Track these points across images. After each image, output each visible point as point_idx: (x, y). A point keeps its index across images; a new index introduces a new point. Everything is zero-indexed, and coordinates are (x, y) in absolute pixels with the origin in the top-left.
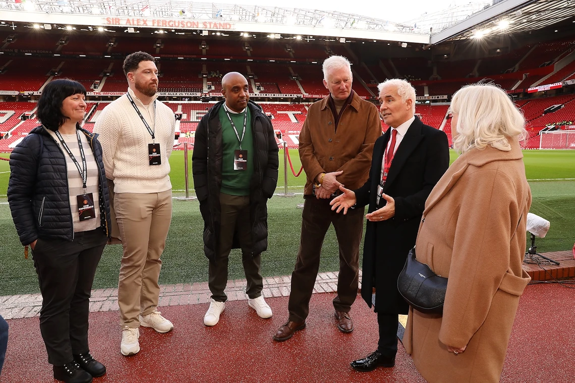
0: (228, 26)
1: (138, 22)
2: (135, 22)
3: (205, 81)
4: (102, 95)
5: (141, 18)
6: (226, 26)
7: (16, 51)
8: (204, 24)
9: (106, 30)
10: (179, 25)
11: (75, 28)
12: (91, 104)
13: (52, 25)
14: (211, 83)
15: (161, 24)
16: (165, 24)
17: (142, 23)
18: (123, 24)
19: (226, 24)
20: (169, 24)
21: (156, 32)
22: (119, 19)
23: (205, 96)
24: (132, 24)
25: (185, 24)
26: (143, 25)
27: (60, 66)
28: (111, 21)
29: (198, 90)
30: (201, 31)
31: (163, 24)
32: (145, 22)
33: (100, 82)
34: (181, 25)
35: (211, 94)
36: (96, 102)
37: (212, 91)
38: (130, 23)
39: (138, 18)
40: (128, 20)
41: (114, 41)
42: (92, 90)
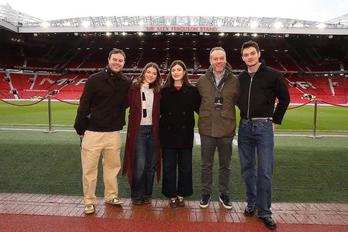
0: (215, 29)
1: (163, 29)
2: (162, 29)
3: (195, 62)
4: (137, 70)
5: (165, 26)
6: (214, 29)
7: (95, 47)
8: (201, 28)
9: (143, 34)
10: (186, 29)
11: (127, 34)
12: (131, 75)
14: (199, 63)
16: (179, 29)
17: (166, 29)
18: (155, 30)
19: (214, 28)
20: (181, 29)
22: (153, 28)
23: (196, 71)
25: (190, 29)
26: (166, 30)
28: (149, 29)
29: (192, 67)
30: (199, 33)
31: (177, 29)
32: (167, 28)
33: (137, 63)
34: (187, 29)
35: (199, 69)
36: (134, 74)
37: (200, 68)
38: (159, 29)
39: (164, 26)
40: (158, 28)
42: (133, 68)
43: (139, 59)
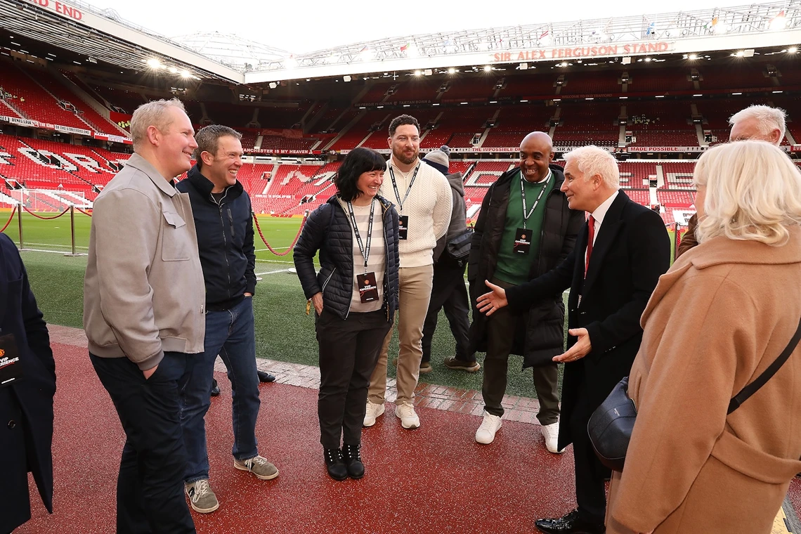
0: (663, 47)
1: (533, 55)
2: (530, 56)
3: (622, 129)
4: (482, 151)
5: (538, 49)
6: (660, 47)
7: (395, 103)
8: (626, 47)
9: (494, 69)
10: (588, 53)
11: (458, 71)
12: (469, 163)
13: (433, 69)
14: (631, 132)
15: (564, 55)
16: (570, 54)
17: (538, 55)
18: (514, 59)
19: (660, 44)
20: (574, 53)
21: (557, 65)
22: (509, 54)
23: (621, 151)
24: (525, 58)
25: (597, 50)
26: (539, 58)
27: (438, 118)
28: (500, 57)
29: (611, 143)
30: (620, 59)
31: (566, 53)
32: (542, 53)
33: (482, 135)
34: (591, 53)
35: (630, 148)
36: (474, 160)
37: (633, 145)
38: (523, 57)
39: (534, 49)
40: (521, 54)
41: (503, 82)
42: (471, 146)
43: (488, 126)
